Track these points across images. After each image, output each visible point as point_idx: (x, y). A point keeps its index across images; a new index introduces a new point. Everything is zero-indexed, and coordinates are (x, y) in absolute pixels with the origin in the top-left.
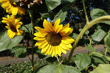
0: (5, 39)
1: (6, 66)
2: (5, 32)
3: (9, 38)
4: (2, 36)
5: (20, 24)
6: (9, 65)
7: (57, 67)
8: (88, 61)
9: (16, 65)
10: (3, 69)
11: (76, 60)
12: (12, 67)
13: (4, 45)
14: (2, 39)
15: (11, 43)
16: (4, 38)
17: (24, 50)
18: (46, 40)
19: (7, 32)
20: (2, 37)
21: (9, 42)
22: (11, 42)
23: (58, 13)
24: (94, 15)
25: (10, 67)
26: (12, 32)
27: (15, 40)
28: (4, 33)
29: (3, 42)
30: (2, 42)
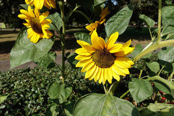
0: (26, 44)
1: (24, 71)
2: (23, 32)
3: (32, 43)
4: (19, 39)
5: (49, 22)
6: (29, 70)
7: (104, 97)
8: (148, 90)
9: (38, 69)
10: (20, 75)
11: (131, 88)
12: (32, 73)
13: (27, 54)
14: (21, 44)
15: (36, 51)
16: (23, 42)
17: (51, 56)
18: (92, 60)
19: (25, 33)
20: (20, 41)
21: (33, 48)
22: (36, 48)
23: (114, 16)
24: (166, 17)
25: (30, 72)
26: (35, 34)
27: (41, 46)
28: (22, 35)
29: (24, 49)
30: (22, 48)
